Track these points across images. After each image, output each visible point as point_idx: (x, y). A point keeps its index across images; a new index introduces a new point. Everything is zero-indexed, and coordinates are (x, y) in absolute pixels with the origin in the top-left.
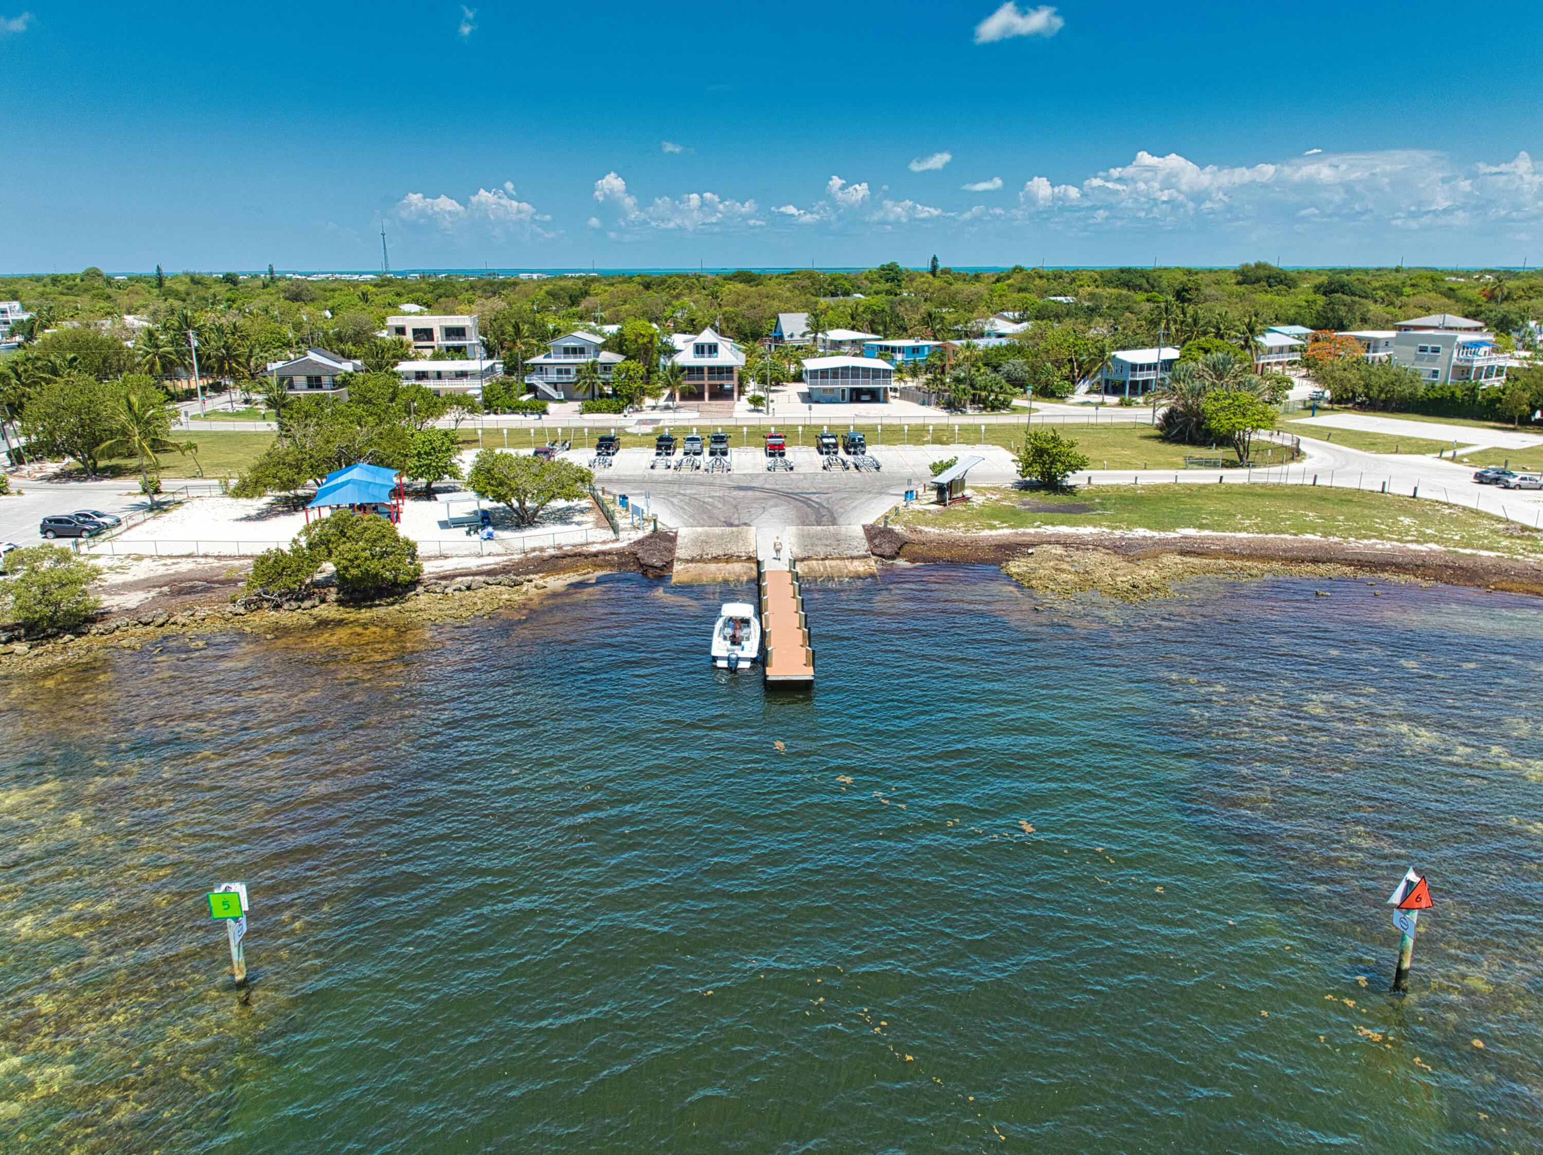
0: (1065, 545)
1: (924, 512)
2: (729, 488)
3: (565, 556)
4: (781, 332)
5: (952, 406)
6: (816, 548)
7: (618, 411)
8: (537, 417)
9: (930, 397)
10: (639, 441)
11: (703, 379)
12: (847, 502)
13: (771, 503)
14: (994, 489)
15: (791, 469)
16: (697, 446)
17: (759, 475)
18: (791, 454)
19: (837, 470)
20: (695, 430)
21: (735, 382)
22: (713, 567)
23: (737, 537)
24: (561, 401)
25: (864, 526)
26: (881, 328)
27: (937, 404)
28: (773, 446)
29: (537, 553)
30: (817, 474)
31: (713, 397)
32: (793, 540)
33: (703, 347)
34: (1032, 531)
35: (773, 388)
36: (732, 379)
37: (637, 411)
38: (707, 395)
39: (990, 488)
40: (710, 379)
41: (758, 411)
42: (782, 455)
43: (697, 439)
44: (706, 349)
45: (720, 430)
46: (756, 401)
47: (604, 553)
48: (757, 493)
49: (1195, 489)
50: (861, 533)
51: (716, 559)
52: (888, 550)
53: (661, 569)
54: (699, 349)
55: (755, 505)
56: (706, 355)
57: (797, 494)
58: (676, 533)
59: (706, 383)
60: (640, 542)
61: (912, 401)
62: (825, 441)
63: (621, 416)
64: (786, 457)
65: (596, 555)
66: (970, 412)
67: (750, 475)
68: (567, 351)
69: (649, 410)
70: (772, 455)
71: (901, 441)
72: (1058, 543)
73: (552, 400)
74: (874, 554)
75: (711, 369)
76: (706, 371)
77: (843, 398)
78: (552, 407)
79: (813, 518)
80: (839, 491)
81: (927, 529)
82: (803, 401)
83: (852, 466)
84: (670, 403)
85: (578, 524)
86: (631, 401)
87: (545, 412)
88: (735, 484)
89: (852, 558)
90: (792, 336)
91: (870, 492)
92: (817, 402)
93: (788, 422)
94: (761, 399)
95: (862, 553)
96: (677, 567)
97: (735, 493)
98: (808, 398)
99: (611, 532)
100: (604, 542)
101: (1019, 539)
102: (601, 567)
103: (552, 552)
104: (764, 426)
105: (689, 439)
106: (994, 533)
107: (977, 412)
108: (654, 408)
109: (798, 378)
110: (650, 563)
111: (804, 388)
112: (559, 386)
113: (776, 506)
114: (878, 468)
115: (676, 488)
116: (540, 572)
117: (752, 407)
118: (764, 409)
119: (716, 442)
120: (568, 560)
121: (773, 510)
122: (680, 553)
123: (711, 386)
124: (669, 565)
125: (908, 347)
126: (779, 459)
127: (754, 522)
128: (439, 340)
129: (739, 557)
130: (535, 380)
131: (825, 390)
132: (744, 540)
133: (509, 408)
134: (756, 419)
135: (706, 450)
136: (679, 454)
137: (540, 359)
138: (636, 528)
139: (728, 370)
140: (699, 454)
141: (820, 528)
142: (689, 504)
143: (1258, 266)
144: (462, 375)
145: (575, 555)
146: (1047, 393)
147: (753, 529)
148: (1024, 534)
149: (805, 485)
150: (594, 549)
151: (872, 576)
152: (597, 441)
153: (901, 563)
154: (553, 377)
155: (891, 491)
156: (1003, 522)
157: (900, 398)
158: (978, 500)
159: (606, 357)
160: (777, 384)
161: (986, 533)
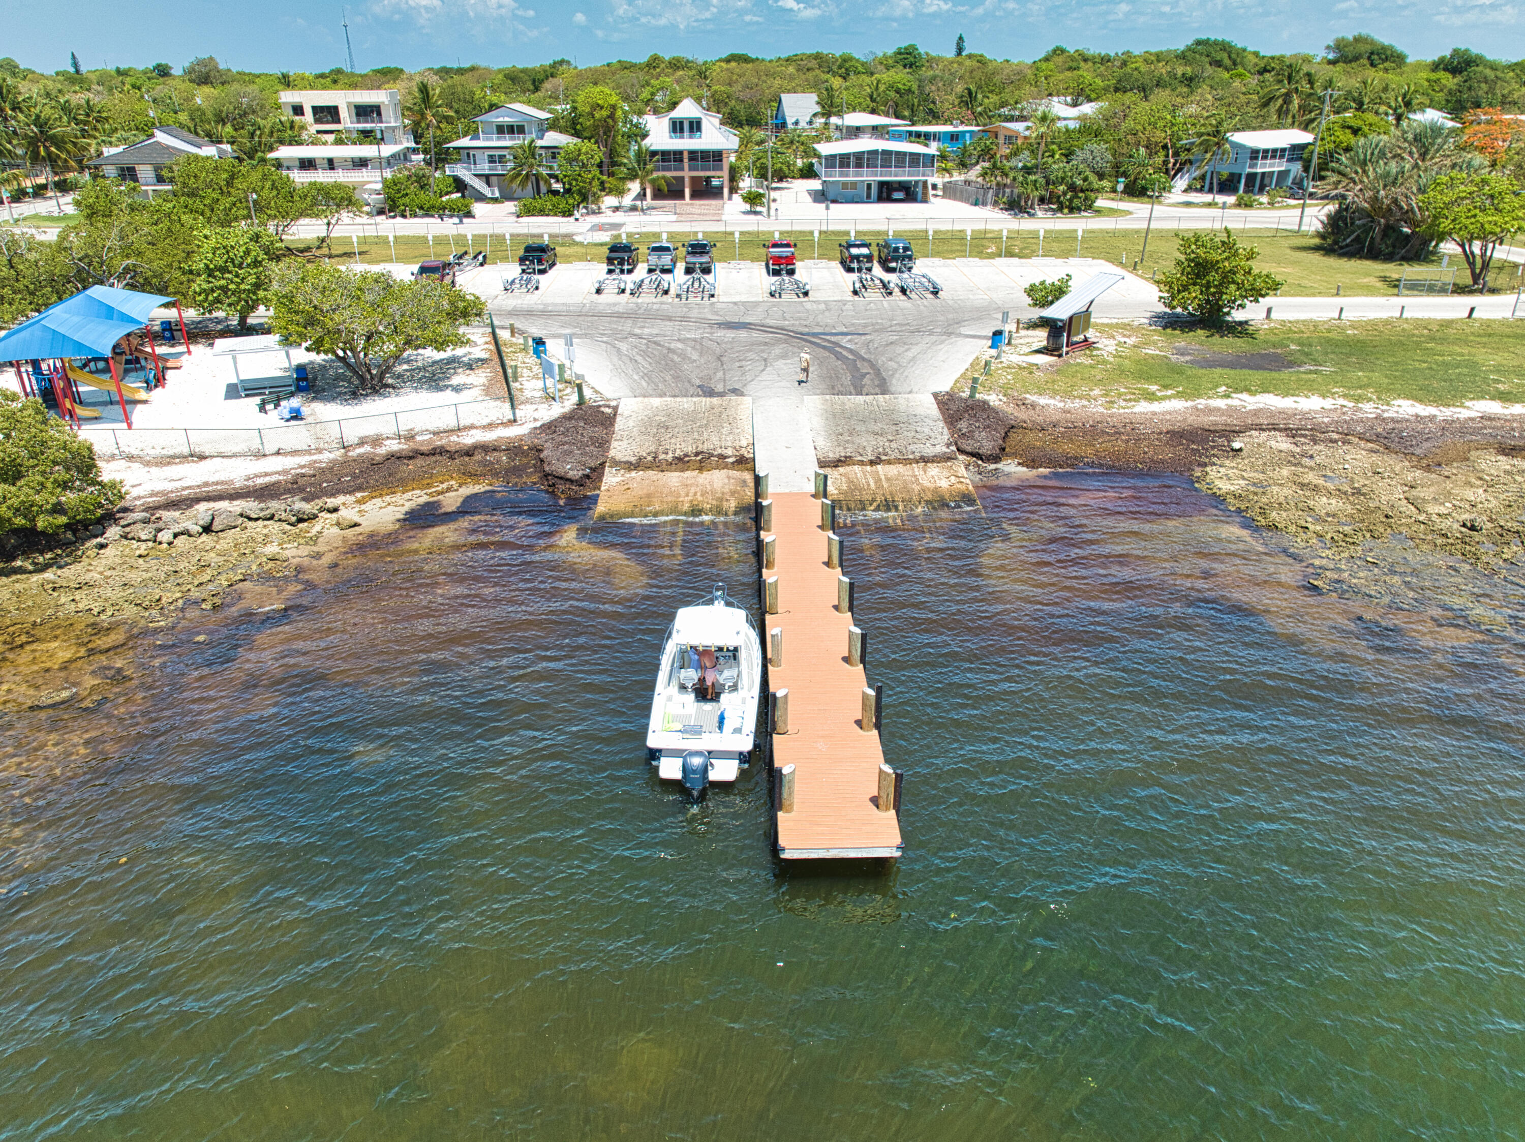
0: (1292, 433)
1: (1031, 368)
2: (711, 326)
3: (415, 454)
4: (784, 118)
5: (1016, 206)
6: (858, 440)
7: (568, 213)
8: (456, 220)
9: (985, 194)
10: (585, 253)
11: (682, 169)
12: (899, 349)
13: (777, 350)
14: (1125, 326)
15: (806, 294)
16: (666, 260)
17: (756, 304)
18: (805, 271)
19: (874, 296)
20: (664, 236)
21: (725, 173)
22: (674, 478)
23: (719, 418)
24: (495, 200)
25: (935, 395)
26: (906, 113)
27: (995, 203)
28: (777, 260)
29: (367, 449)
30: (845, 303)
31: (695, 195)
32: (818, 422)
33: (681, 123)
34: (1221, 403)
35: (774, 185)
36: (721, 169)
37: (594, 213)
38: (687, 192)
39: (1117, 326)
40: (691, 169)
41: (756, 213)
42: (791, 272)
43: (667, 249)
44: (686, 126)
45: (700, 236)
46: (753, 199)
47: (485, 448)
48: (755, 334)
49: (1435, 328)
50: (933, 410)
51: (681, 462)
52: (986, 443)
53: (580, 483)
54: (677, 127)
55: (751, 355)
56: (686, 134)
57: (815, 335)
58: (616, 408)
59: (687, 174)
60: (550, 427)
61: (961, 199)
62: (855, 251)
63: (572, 219)
64: (797, 276)
65: (469, 452)
66: (1040, 214)
67: (744, 303)
68: (501, 130)
69: (609, 213)
70: (776, 273)
71: (962, 254)
72: (1274, 428)
73: (481, 198)
74: (961, 451)
75: (694, 155)
76: (686, 155)
77: (869, 196)
78: (478, 208)
79: (847, 379)
80: (882, 330)
81: (1042, 401)
82: (816, 200)
83: (897, 291)
84: (638, 203)
85: (457, 389)
86: (585, 199)
87: (469, 215)
88: (721, 319)
89: (925, 460)
90: (797, 123)
91: (931, 333)
92: (834, 201)
93: (796, 228)
94: (761, 196)
95: (941, 449)
96: (611, 479)
97: (720, 334)
98: (821, 197)
99: (507, 405)
100: (490, 426)
101: (1206, 421)
102: (474, 476)
103: (393, 446)
104: (764, 233)
105: (655, 249)
106: (1156, 407)
107: (1049, 214)
108: (616, 209)
109: (808, 173)
110: (561, 472)
111: (815, 185)
112: (494, 180)
113: (784, 356)
114: (935, 293)
115: (628, 326)
116: (360, 488)
117: (747, 207)
118: (764, 210)
119: (693, 253)
120: (420, 461)
121: (780, 363)
122: (619, 449)
123: (694, 179)
124: (595, 474)
125: (945, 133)
126: (787, 278)
127: (750, 389)
128: (347, 120)
129: (722, 457)
130: (462, 171)
131: (845, 185)
132: (732, 422)
133: (421, 208)
134: (752, 224)
135: (681, 267)
136: (641, 271)
137: (465, 142)
138: (550, 398)
139: (716, 157)
140: (669, 271)
141: (860, 399)
142: (644, 353)
143: (1357, 40)
144: (361, 163)
145: (434, 452)
146: (1136, 191)
147: (747, 400)
148: (1210, 411)
149: (829, 320)
150: (468, 439)
151: (967, 499)
152: (521, 252)
153: (1012, 468)
154: (485, 168)
155: (965, 331)
156: (1166, 387)
157: (943, 197)
158: (1107, 346)
159: (553, 138)
160: (780, 180)
161: (1143, 407)
